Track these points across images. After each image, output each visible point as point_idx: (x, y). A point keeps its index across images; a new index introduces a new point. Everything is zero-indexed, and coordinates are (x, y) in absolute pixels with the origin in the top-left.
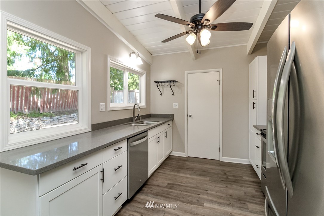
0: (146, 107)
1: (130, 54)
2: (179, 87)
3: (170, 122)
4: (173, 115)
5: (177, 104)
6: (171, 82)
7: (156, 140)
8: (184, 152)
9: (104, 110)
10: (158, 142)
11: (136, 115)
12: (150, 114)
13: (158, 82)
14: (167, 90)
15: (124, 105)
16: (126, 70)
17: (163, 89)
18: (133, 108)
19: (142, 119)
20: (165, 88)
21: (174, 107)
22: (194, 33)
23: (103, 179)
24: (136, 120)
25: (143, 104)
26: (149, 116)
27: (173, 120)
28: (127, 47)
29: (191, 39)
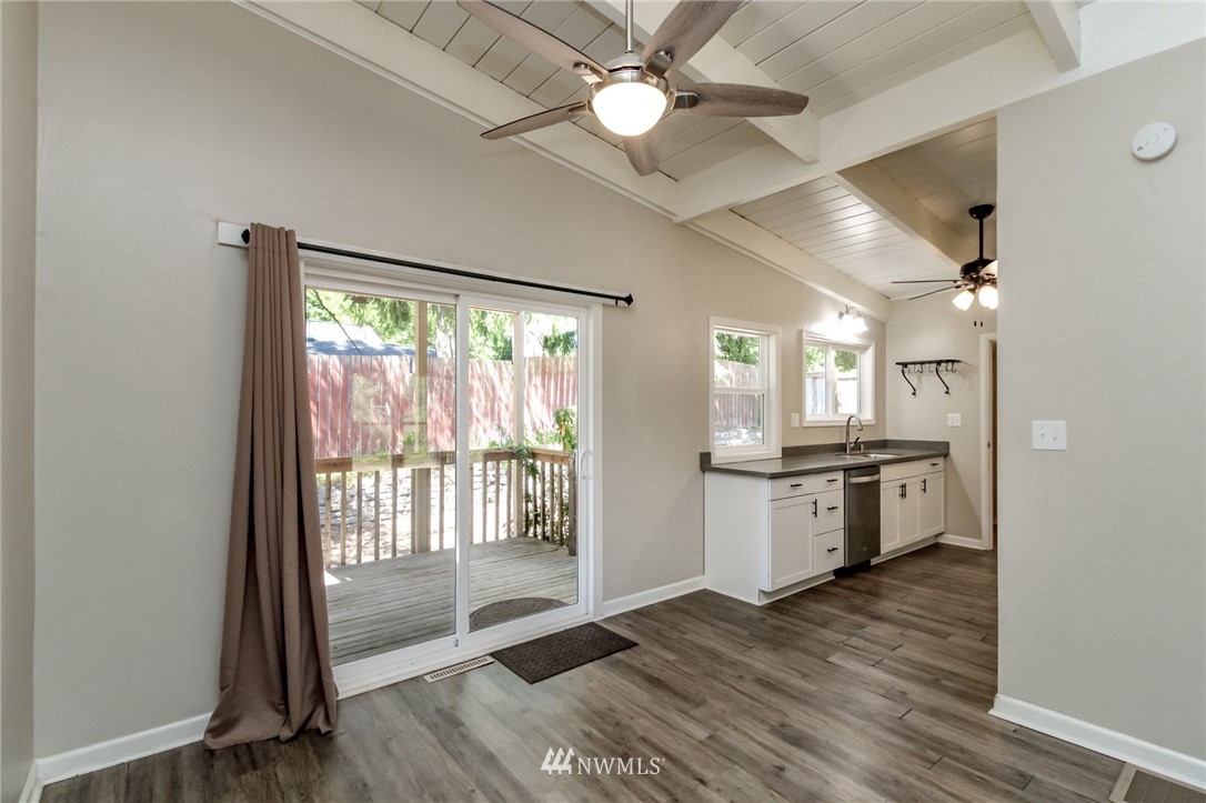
0: (874, 423)
1: (841, 315)
2: (963, 374)
3: (940, 461)
4: (947, 444)
5: (957, 416)
6: (939, 363)
7: (899, 491)
8: (980, 538)
9: (797, 425)
10: (903, 495)
11: (852, 440)
12: (886, 441)
13: (905, 365)
14: (929, 383)
15: (825, 418)
16: (830, 348)
17: (919, 378)
18: (845, 424)
19: (865, 449)
20: (925, 378)
21: (950, 424)
22: (970, 290)
23: (816, 513)
24: (852, 449)
25: (868, 416)
26: (883, 445)
27: (946, 455)
28: (834, 302)
29: (963, 300)
